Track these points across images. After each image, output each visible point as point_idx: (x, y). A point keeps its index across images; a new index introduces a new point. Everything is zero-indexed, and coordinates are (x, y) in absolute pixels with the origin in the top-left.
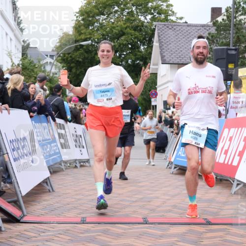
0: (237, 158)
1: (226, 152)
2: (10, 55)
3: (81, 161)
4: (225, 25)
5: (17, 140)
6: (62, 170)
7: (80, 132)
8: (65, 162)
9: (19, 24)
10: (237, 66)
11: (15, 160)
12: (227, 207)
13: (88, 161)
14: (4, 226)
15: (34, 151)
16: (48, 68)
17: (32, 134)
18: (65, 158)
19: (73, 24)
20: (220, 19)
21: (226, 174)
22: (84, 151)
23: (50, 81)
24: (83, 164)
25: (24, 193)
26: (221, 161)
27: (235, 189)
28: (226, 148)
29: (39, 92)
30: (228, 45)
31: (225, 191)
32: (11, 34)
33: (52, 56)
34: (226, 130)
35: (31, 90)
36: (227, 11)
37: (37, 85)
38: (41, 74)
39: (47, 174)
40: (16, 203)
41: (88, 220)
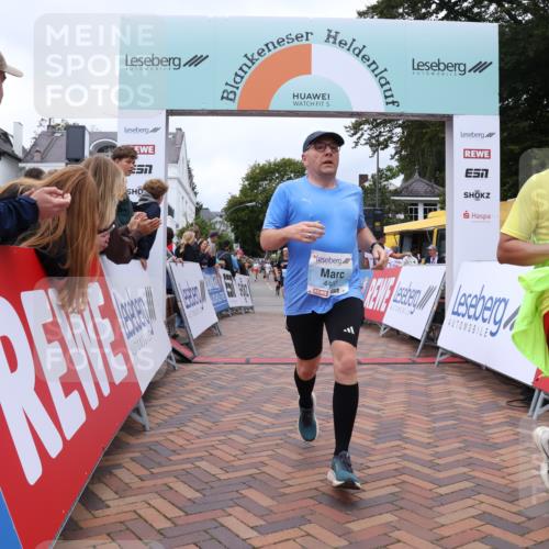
0: (384, 305)
1: (375, 300)
2: (185, 215)
3: (245, 308)
4: (371, 190)
5: (189, 290)
6: (228, 316)
7: (244, 283)
8: (232, 309)
9: (193, 189)
10: (383, 225)
11: (188, 307)
12: (376, 349)
13: (252, 308)
14: (177, 366)
15: (204, 298)
16: (218, 226)
17: (202, 284)
18: (231, 305)
19: (240, 187)
20: (367, 184)
21: (375, 319)
22: (248, 299)
23: (220, 237)
24: (247, 310)
25: (195, 336)
26: (371, 307)
27: (382, 332)
28: (374, 295)
29: (209, 246)
30: (374, 206)
31: (374, 334)
32: (186, 198)
33: (221, 216)
34: (374, 280)
35: (203, 246)
36: (373, 177)
37: (209, 240)
38: (212, 231)
39: (215, 319)
40: (188, 345)
41: (252, 361)
